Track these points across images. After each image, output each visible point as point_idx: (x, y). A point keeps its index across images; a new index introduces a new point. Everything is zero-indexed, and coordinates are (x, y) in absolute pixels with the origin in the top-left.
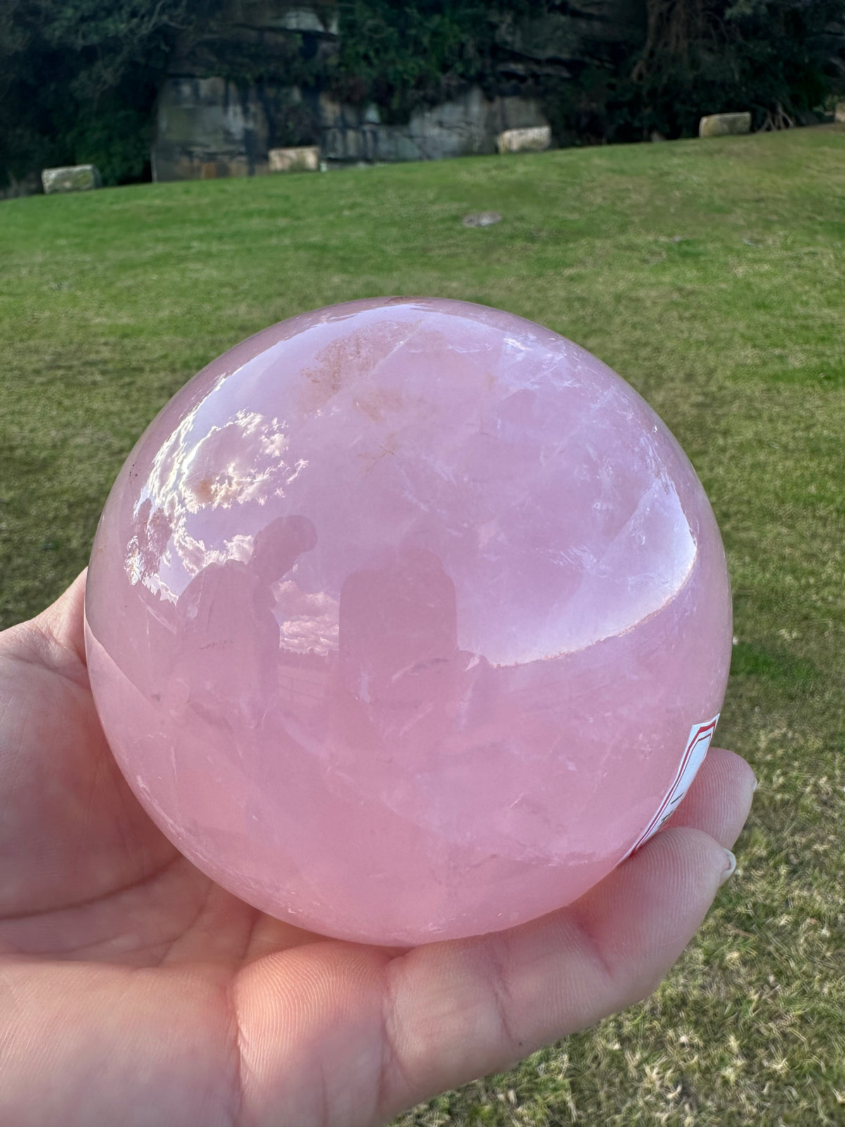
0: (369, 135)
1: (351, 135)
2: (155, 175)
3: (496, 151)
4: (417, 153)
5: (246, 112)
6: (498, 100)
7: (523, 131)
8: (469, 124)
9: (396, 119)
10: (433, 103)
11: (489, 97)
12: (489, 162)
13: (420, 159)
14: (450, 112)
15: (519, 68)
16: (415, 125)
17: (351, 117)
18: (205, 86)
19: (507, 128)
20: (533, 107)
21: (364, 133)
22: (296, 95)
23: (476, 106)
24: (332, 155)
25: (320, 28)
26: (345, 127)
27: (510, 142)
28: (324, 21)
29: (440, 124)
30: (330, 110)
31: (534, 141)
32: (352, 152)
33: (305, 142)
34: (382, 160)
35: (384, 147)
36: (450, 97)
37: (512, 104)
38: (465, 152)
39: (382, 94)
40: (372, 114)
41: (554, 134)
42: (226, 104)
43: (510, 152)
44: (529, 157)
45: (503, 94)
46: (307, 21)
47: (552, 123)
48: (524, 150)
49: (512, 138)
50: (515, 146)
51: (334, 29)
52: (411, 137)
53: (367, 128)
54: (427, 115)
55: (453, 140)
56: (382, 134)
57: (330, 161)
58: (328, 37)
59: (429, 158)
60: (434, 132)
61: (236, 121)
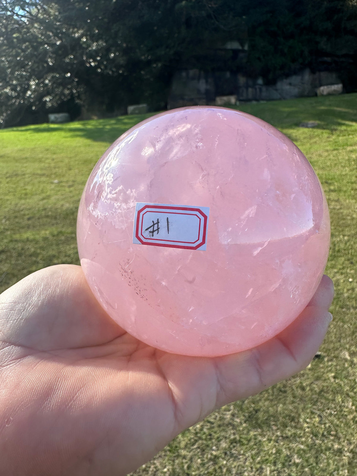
0: (258, 90)
1: (250, 90)
2: (169, 107)
3: (316, 95)
4: (279, 96)
5: (207, 82)
6: (317, 74)
7: (329, 86)
8: (303, 83)
9: (270, 82)
10: (287, 76)
11: (313, 72)
12: (313, 100)
13: (280, 99)
14: (295, 79)
15: (328, 59)
16: (279, 85)
17: (250, 83)
18: (192, 72)
19: (321, 85)
20: (334, 75)
21: (256, 89)
22: (228, 75)
23: (307, 76)
24: (241, 98)
25: (240, 48)
26: (247, 86)
27: (323, 91)
28: (242, 45)
29: (290, 84)
30: (242, 80)
31: (335, 91)
32: (250, 96)
33: (231, 94)
34: (263, 100)
35: (264, 94)
36: (295, 73)
37: (324, 75)
38: (301, 96)
39: (265, 73)
40: (260, 81)
41: (344, 87)
42: (199, 79)
43: (322, 95)
44: (331, 98)
45: (320, 71)
46: (235, 45)
47: (343, 82)
48: (329, 94)
49: (324, 90)
50: (325, 93)
51: (246, 48)
52: (276, 90)
53: (257, 87)
54: (285, 80)
55: (295, 91)
56: (264, 89)
57: (240, 100)
58: (243, 51)
59: (284, 99)
60: (287, 87)
61: (203, 86)
